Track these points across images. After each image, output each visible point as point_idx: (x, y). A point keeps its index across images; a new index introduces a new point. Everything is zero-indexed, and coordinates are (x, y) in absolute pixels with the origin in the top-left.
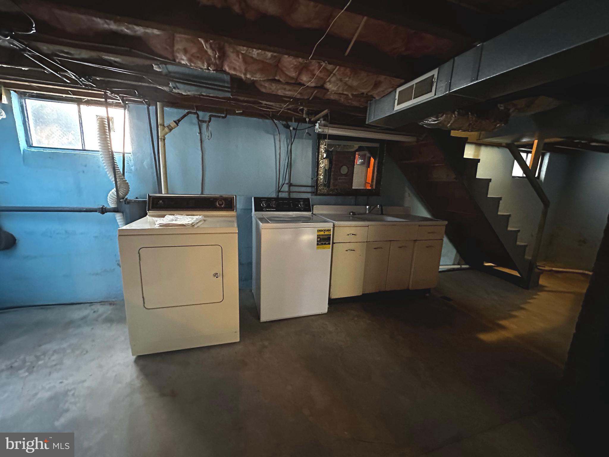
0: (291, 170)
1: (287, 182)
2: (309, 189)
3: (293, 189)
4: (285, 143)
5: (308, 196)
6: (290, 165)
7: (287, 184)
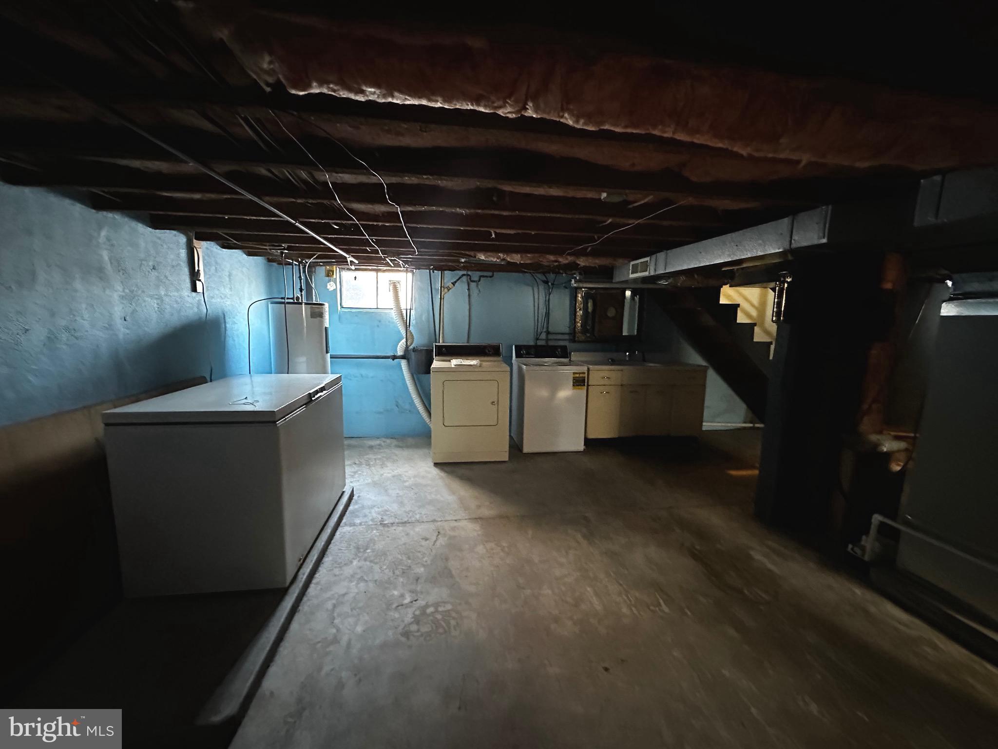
0: (549, 319)
1: (545, 330)
2: (567, 337)
3: (550, 337)
4: (544, 294)
5: (566, 343)
6: (548, 314)
7: (545, 332)
